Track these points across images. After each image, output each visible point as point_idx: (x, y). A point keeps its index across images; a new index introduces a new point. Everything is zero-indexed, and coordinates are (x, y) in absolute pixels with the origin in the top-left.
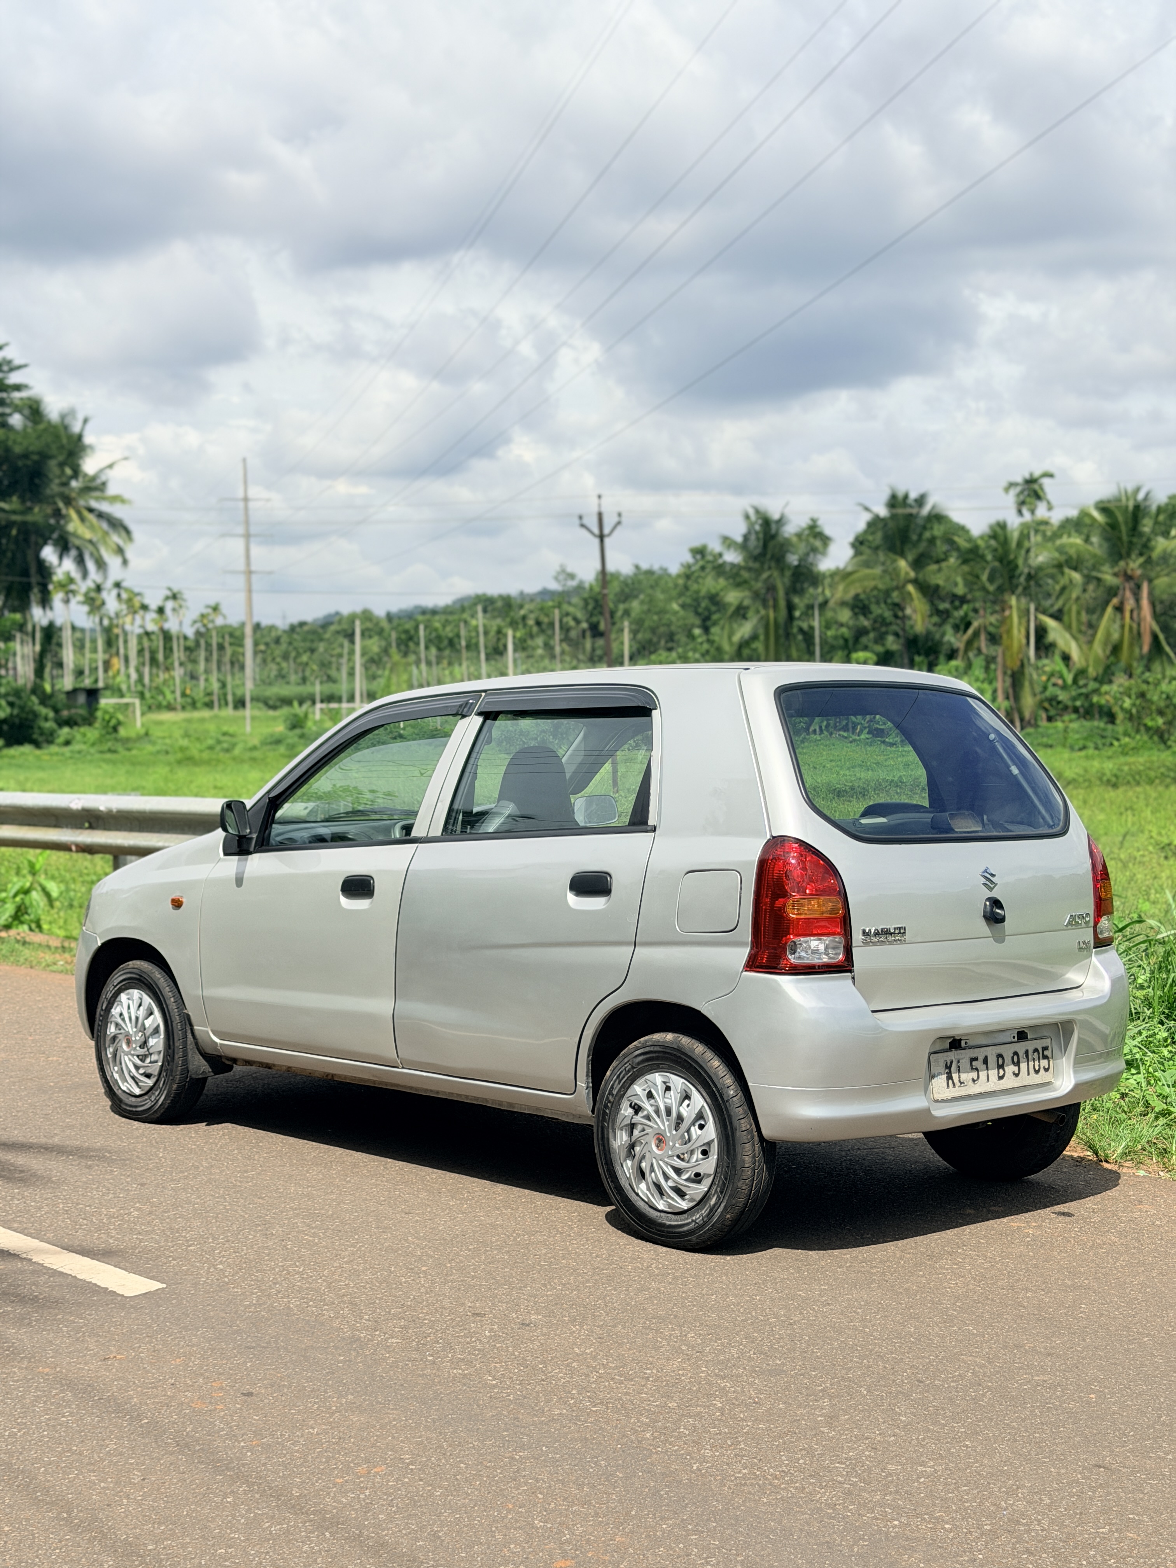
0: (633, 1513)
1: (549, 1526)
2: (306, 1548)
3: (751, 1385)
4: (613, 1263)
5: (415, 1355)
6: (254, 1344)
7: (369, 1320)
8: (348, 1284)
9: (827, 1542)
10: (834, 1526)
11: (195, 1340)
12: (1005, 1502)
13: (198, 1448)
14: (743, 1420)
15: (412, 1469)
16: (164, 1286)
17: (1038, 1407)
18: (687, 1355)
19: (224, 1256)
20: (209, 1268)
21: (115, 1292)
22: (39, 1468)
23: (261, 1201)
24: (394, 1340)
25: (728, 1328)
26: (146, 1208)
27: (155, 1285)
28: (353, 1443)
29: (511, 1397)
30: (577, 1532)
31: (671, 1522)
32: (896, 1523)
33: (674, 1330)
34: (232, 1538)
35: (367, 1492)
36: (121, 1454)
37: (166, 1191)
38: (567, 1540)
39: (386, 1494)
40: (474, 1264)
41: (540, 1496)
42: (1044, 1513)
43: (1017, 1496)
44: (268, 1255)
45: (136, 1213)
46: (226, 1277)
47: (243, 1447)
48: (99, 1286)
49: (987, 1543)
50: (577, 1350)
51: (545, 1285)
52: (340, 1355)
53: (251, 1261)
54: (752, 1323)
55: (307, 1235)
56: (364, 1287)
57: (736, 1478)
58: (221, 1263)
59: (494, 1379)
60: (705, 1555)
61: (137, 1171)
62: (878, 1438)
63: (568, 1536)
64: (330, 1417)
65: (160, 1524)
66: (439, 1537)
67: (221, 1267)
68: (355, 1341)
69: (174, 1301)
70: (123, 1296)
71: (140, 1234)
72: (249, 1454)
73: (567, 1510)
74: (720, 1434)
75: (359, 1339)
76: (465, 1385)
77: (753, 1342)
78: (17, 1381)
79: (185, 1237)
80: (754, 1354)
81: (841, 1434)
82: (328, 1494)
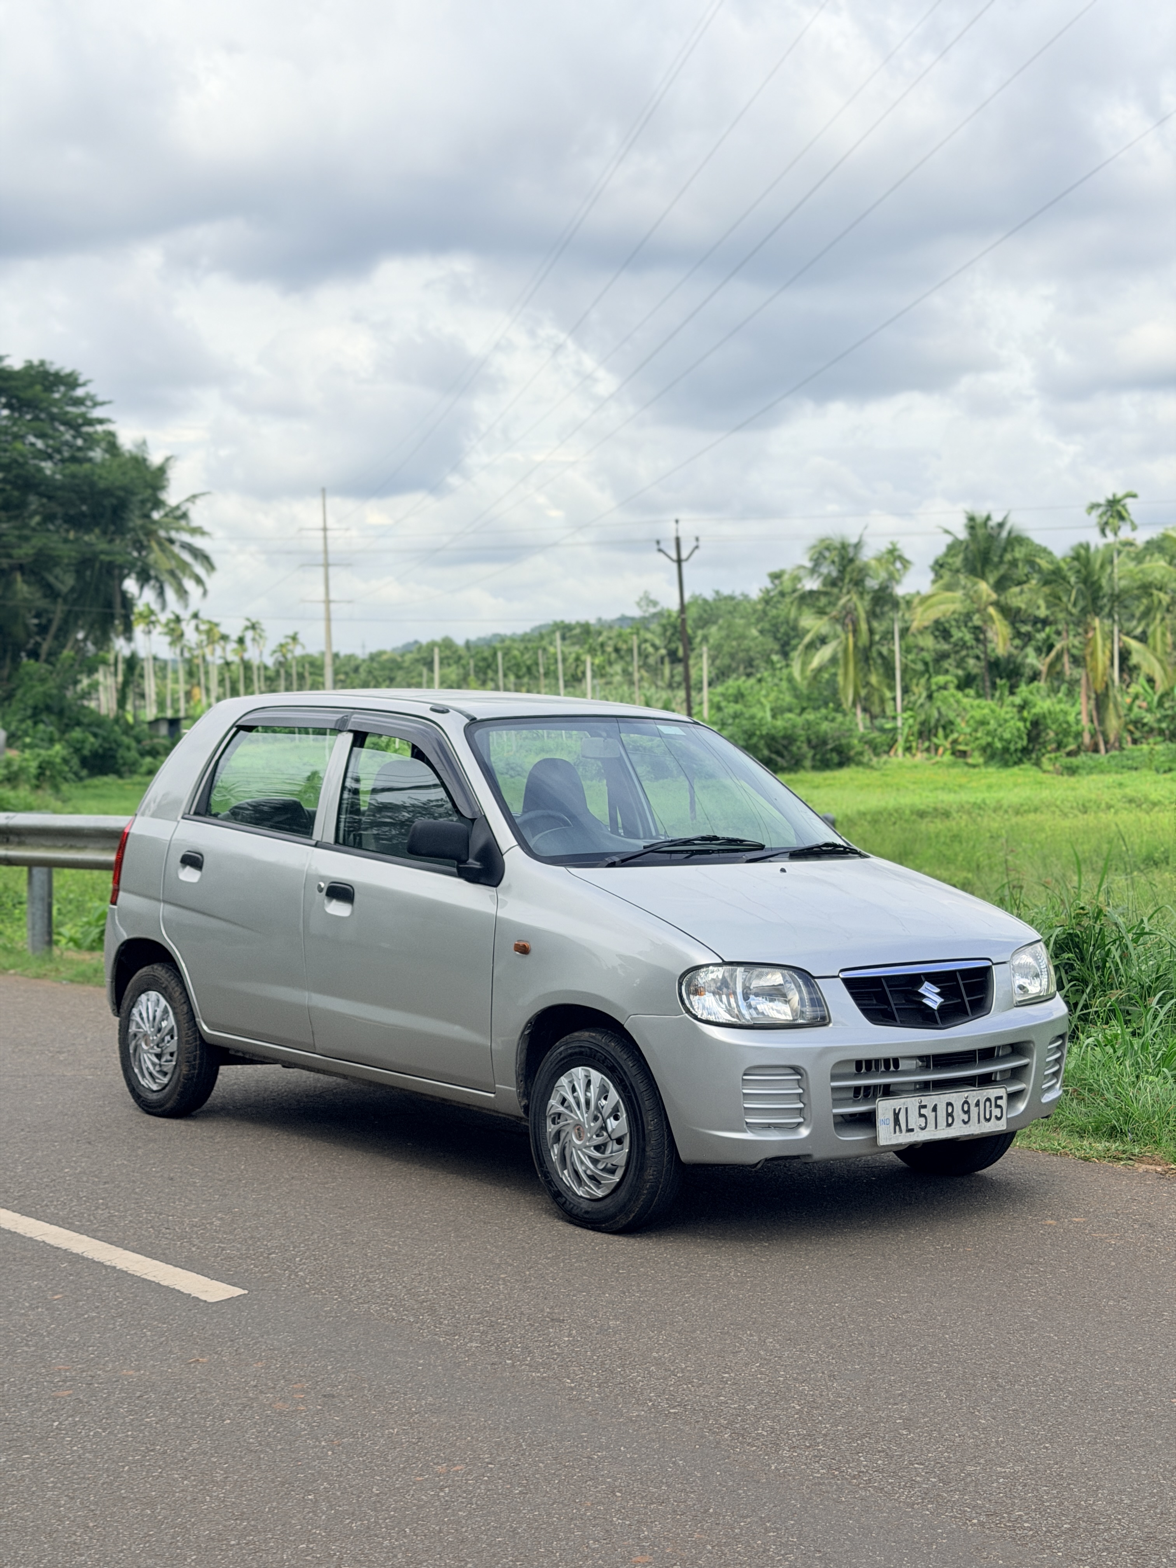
0: (711, 1510)
1: (628, 1523)
2: (386, 1543)
3: (828, 1388)
4: (691, 1271)
5: (493, 1359)
6: (334, 1349)
7: (448, 1325)
8: (428, 1291)
9: (906, 1540)
10: (912, 1523)
11: (276, 1343)
12: (1086, 1501)
13: (279, 1447)
14: (820, 1422)
15: (492, 1469)
16: (246, 1292)
17: (1119, 1412)
18: (765, 1359)
20: (290, 1275)
21: (197, 1298)
22: (123, 1467)
23: (341, 1211)
24: (474, 1344)
25: (806, 1333)
26: (227, 1218)
27: (238, 1292)
28: (433, 1443)
29: (590, 1399)
30: (655, 1529)
31: (749, 1520)
32: (975, 1521)
33: (751, 1335)
34: (315, 1533)
35: (447, 1490)
36: (205, 1453)
37: (246, 1202)
38: (645, 1538)
39: (465, 1492)
40: (552, 1272)
41: (618, 1494)
42: (1124, 1513)
43: (1097, 1496)
44: (348, 1263)
45: (218, 1223)
47: (324, 1447)
48: (182, 1293)
49: (1066, 1541)
50: (655, 1355)
51: (623, 1292)
52: (419, 1359)
53: (331, 1269)
54: (831, 1330)
55: (386, 1243)
56: (443, 1294)
57: (814, 1477)
58: (301, 1270)
59: (573, 1381)
60: (783, 1552)
61: (220, 1183)
62: (958, 1440)
63: (646, 1533)
64: (411, 1417)
65: (242, 1520)
66: (518, 1533)
67: (301, 1274)
68: (434, 1345)
69: (256, 1307)
70: (205, 1301)
71: (220, 1242)
72: (330, 1453)
73: (645, 1508)
74: (799, 1435)
75: (439, 1343)
76: (543, 1387)
77: (832, 1348)
78: (101, 1383)
79: (266, 1245)
80: (833, 1359)
81: (921, 1436)
82: (408, 1491)
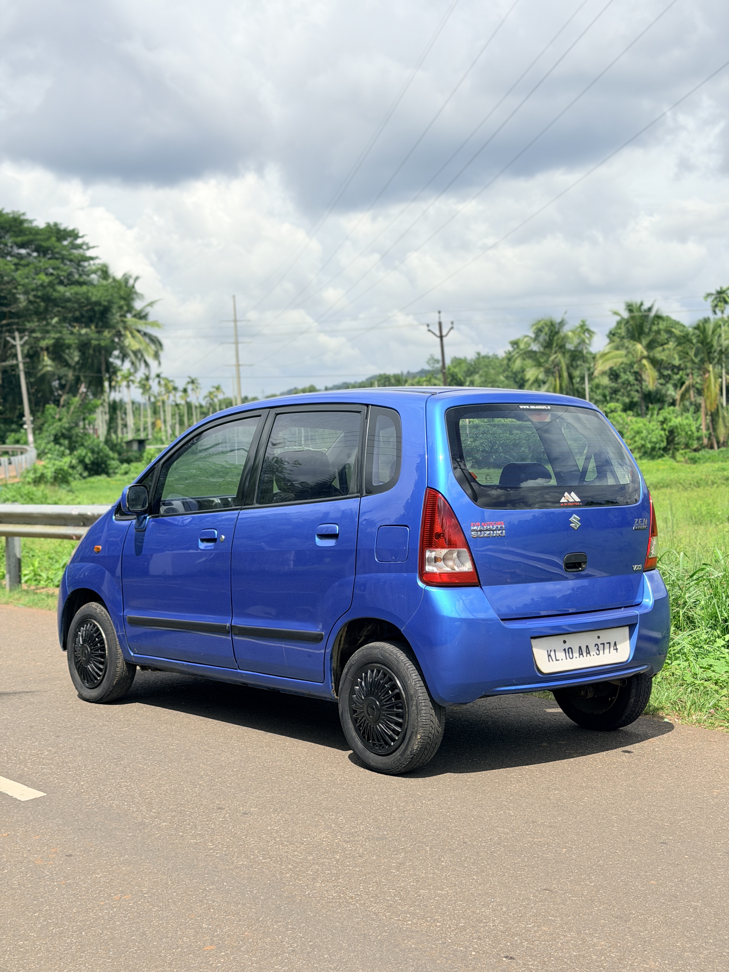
0: (261, 919)
1: (210, 927)
3: (362, 846)
5: (173, 832)
6: (83, 828)
7: (155, 812)
9: (365, 934)
10: (372, 925)
11: (51, 825)
12: (480, 910)
13: (30, 886)
14: (348, 866)
15: (145, 897)
16: (46, 794)
19: (87, 777)
20: (75, 784)
21: (16, 799)
23: (123, 745)
24: (165, 824)
25: (365, 813)
26: (54, 750)
28: (118, 882)
29: (218, 855)
30: (224, 930)
31: (280, 924)
32: (410, 922)
33: (332, 815)
35: (115, 910)
37: (70, 740)
38: (217, 935)
39: (125, 910)
41: (212, 910)
42: (499, 917)
43: (489, 906)
44: (112, 776)
45: (46, 753)
46: (83, 789)
47: (55, 885)
48: (9, 795)
50: (269, 828)
51: (268, 791)
52: (130, 833)
53: (101, 779)
55: (141, 764)
56: (161, 794)
57: (328, 899)
58: (83, 781)
59: (213, 845)
62: (423, 875)
63: (218, 933)
64: (111, 867)
66: (146, 934)
67: (82, 783)
68: (142, 825)
69: (48, 803)
70: (20, 801)
71: (44, 765)
72: (57, 889)
73: (224, 918)
74: (330, 874)
75: (145, 823)
76: (194, 848)
77: (376, 822)
79: (69, 766)
80: (373, 828)
81: (402, 873)
82: (93, 911)
